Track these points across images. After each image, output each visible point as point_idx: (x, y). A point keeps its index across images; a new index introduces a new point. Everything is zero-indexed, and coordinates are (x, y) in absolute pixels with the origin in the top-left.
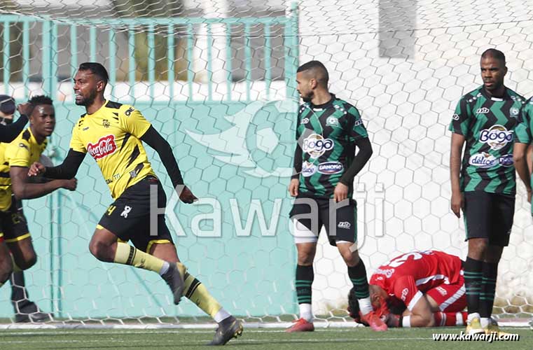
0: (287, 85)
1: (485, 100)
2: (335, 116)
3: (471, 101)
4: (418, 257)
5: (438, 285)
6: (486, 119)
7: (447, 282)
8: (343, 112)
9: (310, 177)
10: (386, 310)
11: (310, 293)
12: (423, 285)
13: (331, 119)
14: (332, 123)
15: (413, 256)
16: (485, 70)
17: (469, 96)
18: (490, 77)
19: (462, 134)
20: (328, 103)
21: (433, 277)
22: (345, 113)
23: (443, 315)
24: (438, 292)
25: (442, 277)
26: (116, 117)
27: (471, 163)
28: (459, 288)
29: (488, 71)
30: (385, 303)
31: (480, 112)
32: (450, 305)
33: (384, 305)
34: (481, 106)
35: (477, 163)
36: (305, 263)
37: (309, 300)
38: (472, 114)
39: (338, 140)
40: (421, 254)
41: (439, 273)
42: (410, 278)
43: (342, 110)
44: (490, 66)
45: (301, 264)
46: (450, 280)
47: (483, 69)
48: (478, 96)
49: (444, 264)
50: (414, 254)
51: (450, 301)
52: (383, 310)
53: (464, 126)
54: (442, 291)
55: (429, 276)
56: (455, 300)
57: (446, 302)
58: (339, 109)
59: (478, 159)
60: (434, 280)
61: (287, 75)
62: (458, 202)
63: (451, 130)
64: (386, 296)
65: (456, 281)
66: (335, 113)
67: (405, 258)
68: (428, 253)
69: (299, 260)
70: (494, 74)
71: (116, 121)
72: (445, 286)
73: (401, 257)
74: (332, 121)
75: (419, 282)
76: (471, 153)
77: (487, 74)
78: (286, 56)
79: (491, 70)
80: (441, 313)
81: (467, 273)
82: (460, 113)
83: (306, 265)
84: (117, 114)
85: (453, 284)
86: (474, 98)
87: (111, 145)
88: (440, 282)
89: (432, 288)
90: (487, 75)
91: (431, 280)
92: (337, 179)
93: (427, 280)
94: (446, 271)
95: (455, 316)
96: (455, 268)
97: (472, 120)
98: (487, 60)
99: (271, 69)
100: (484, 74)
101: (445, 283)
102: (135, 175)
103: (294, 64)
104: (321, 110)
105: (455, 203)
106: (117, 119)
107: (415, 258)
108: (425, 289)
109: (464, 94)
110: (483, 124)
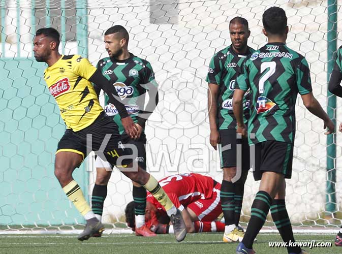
0: (78, 45)
1: (233, 56)
2: (136, 69)
3: (222, 58)
4: (179, 178)
5: (196, 200)
6: (234, 72)
7: (203, 197)
8: (142, 66)
9: (114, 116)
10: (156, 221)
11: (102, 207)
12: (183, 200)
13: (133, 71)
14: (134, 74)
15: (176, 178)
16: (235, 33)
17: (220, 54)
18: (239, 39)
19: (216, 84)
20: (129, 59)
21: (192, 194)
22: (144, 67)
23: (201, 224)
24: (196, 205)
25: (199, 193)
26: (70, 64)
27: (223, 106)
28: (213, 202)
29: (237, 34)
30: (155, 215)
31: (230, 66)
32: (206, 216)
33: (154, 217)
34: (230, 62)
35: (229, 106)
36: (102, 183)
37: (100, 212)
38: (224, 67)
39: (136, 87)
40: (182, 176)
41: (196, 190)
42: (174, 195)
43: (141, 64)
44: (239, 31)
45: (98, 184)
46: (206, 196)
47: (232, 33)
48: (228, 54)
49: (200, 183)
50: (176, 176)
51: (206, 212)
52: (153, 221)
53: (217, 77)
54: (199, 204)
55: (189, 193)
56: (210, 211)
57: (203, 213)
58: (139, 63)
59: (229, 103)
60: (193, 196)
61: (78, 38)
62: (215, 138)
63: (207, 81)
64: (155, 209)
65: (210, 197)
66: (135, 67)
67: (169, 179)
68: (187, 175)
69: (97, 180)
70: (241, 36)
71: (70, 67)
72: (202, 201)
73: (166, 178)
74: (134, 72)
75: (181, 198)
76: (223, 99)
77: (236, 36)
78: (78, 23)
79: (239, 33)
80: (200, 222)
81: (223, 193)
82: (214, 67)
83: (102, 185)
84: (70, 62)
85: (208, 199)
86: (225, 56)
87: (66, 85)
88: (198, 198)
89: (192, 202)
90: (236, 38)
91: (190, 196)
92: (135, 118)
93: (187, 197)
94: (202, 189)
95: (210, 224)
96: (208, 187)
97: (224, 72)
98: (236, 26)
99: (66, 34)
100: (233, 37)
101: (202, 198)
102: (89, 110)
103: (84, 29)
104: (124, 64)
105: (213, 139)
106: (71, 66)
107: (177, 179)
108: (186, 203)
109: (216, 52)
110: (232, 75)
